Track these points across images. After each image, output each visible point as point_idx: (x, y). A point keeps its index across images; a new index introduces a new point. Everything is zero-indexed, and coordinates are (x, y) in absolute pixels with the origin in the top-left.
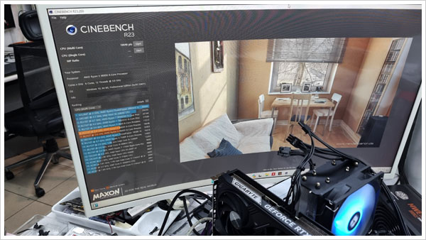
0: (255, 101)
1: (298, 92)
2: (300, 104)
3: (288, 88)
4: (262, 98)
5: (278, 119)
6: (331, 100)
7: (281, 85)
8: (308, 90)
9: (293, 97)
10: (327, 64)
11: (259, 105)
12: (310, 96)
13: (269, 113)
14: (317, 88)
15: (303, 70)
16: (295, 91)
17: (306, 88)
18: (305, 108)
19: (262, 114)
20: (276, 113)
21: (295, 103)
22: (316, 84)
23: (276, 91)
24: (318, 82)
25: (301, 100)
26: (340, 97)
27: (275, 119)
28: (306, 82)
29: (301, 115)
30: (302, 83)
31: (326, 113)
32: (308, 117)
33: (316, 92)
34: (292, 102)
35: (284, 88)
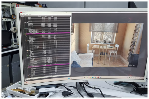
4: (88, 45)
6: (115, 47)
9: (100, 45)
10: (112, 33)
11: (87, 48)
13: (91, 51)
15: (103, 35)
16: (101, 43)
17: (105, 42)
18: (105, 50)
20: (94, 51)
24: (109, 40)
25: (103, 47)
26: (119, 45)
27: (94, 54)
28: (105, 39)
29: (103, 52)
30: (103, 40)
31: (114, 52)
32: (107, 53)
33: (109, 44)
34: (100, 47)
35: (96, 41)
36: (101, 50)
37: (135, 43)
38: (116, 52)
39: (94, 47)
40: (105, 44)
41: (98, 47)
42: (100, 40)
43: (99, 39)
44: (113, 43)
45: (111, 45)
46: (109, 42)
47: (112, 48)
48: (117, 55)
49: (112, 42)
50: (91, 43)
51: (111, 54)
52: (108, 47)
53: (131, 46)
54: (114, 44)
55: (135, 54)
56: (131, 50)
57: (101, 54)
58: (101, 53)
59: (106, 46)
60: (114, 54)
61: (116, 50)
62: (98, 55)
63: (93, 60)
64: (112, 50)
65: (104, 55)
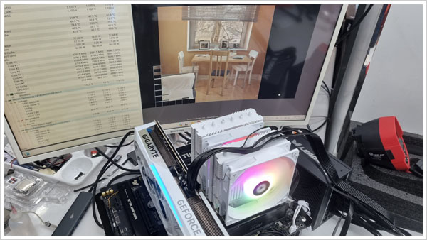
0: (175, 59)
1: (216, 49)
2: (219, 60)
3: (206, 46)
4: (181, 55)
5: (199, 74)
6: (248, 56)
7: (199, 42)
8: (226, 47)
9: (212, 53)
10: (242, 23)
12: (228, 52)
13: (190, 68)
15: (220, 28)
16: (213, 48)
18: (224, 64)
19: (182, 69)
20: (196, 68)
21: (215, 59)
22: (233, 41)
23: (194, 48)
24: (235, 40)
25: (219, 57)
26: (257, 53)
27: (197, 74)
28: (223, 39)
29: (220, 70)
30: (219, 40)
31: (244, 68)
32: (228, 72)
33: (234, 49)
34: (211, 58)
35: (202, 45)
36: (215, 64)
38: (251, 69)
39: (197, 58)
41: (207, 57)
42: (212, 40)
43: (210, 40)
44: (243, 48)
45: (238, 53)
46: (235, 46)
47: (241, 58)
48: (252, 73)
49: (241, 45)
50: (190, 48)
52: (232, 57)
54: (246, 49)
57: (213, 74)
58: (215, 71)
59: (228, 55)
60: (245, 72)
61: (251, 65)
62: (208, 77)
63: (195, 88)
64: (240, 63)
65: (223, 75)
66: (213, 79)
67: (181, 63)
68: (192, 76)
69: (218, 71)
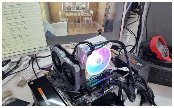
0: (58, 14)
1: (75, 10)
2: (77, 15)
4: (60, 13)
5: (69, 22)
6: (89, 13)
7: (67, 7)
8: (79, 9)
9: (74, 12)
11: (60, 16)
12: (80, 12)
13: (65, 19)
14: (83, 8)
16: (74, 10)
17: (78, 9)
18: (79, 17)
19: (62, 20)
20: (68, 19)
21: (75, 15)
22: (82, 7)
23: (66, 10)
24: (83, 6)
25: (77, 14)
26: (93, 11)
27: (68, 22)
28: (78, 6)
29: (78, 20)
30: (76, 6)
32: (81, 21)
33: (83, 10)
34: (73, 14)
35: (69, 8)
36: (75, 17)
37: (109, 9)
38: (91, 19)
39: (67, 14)
40: (78, 10)
41: (71, 14)
42: (73, 6)
45: (85, 12)
46: (83, 9)
47: (86, 14)
48: (92, 21)
49: (86, 8)
50: (64, 10)
51: (86, 20)
52: (82, 13)
53: (106, 11)
54: (88, 10)
55: (110, 19)
56: (105, 15)
57: (75, 22)
58: (76, 20)
59: (80, 13)
60: (89, 20)
61: (91, 17)
62: (73, 23)
63: (68, 28)
64: (86, 17)
66: (75, 24)
67: (61, 17)
68: (66, 23)
69: (77, 20)
